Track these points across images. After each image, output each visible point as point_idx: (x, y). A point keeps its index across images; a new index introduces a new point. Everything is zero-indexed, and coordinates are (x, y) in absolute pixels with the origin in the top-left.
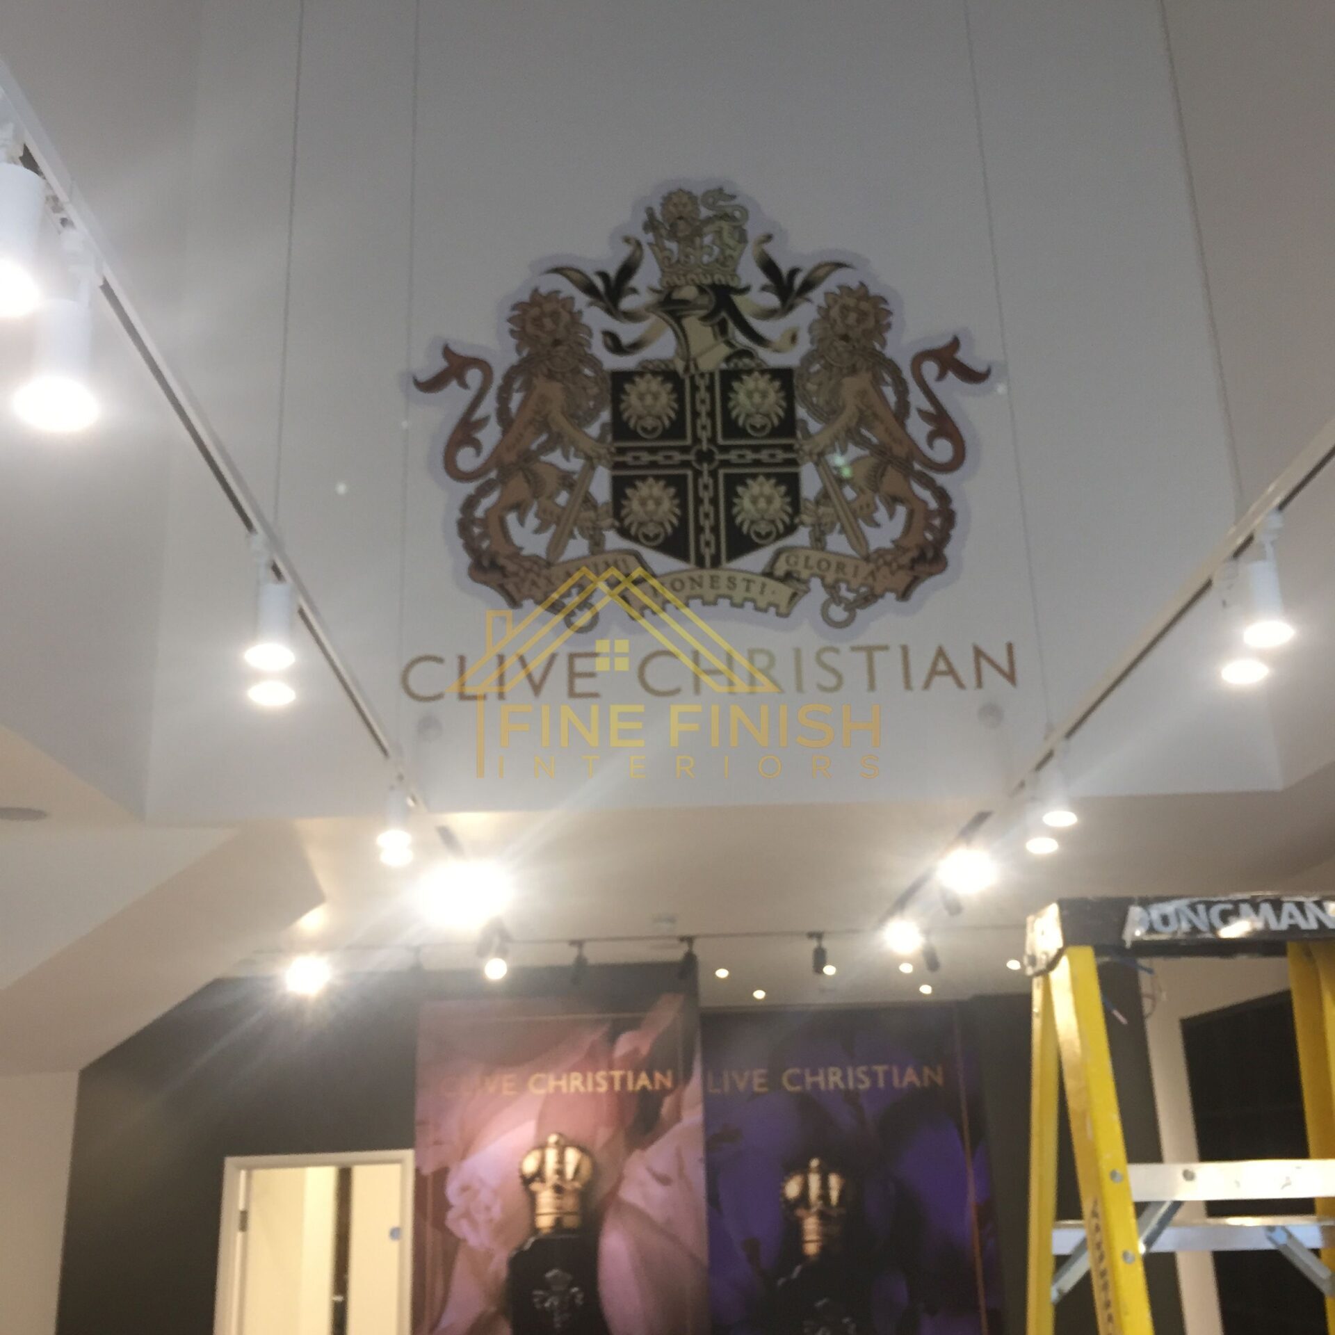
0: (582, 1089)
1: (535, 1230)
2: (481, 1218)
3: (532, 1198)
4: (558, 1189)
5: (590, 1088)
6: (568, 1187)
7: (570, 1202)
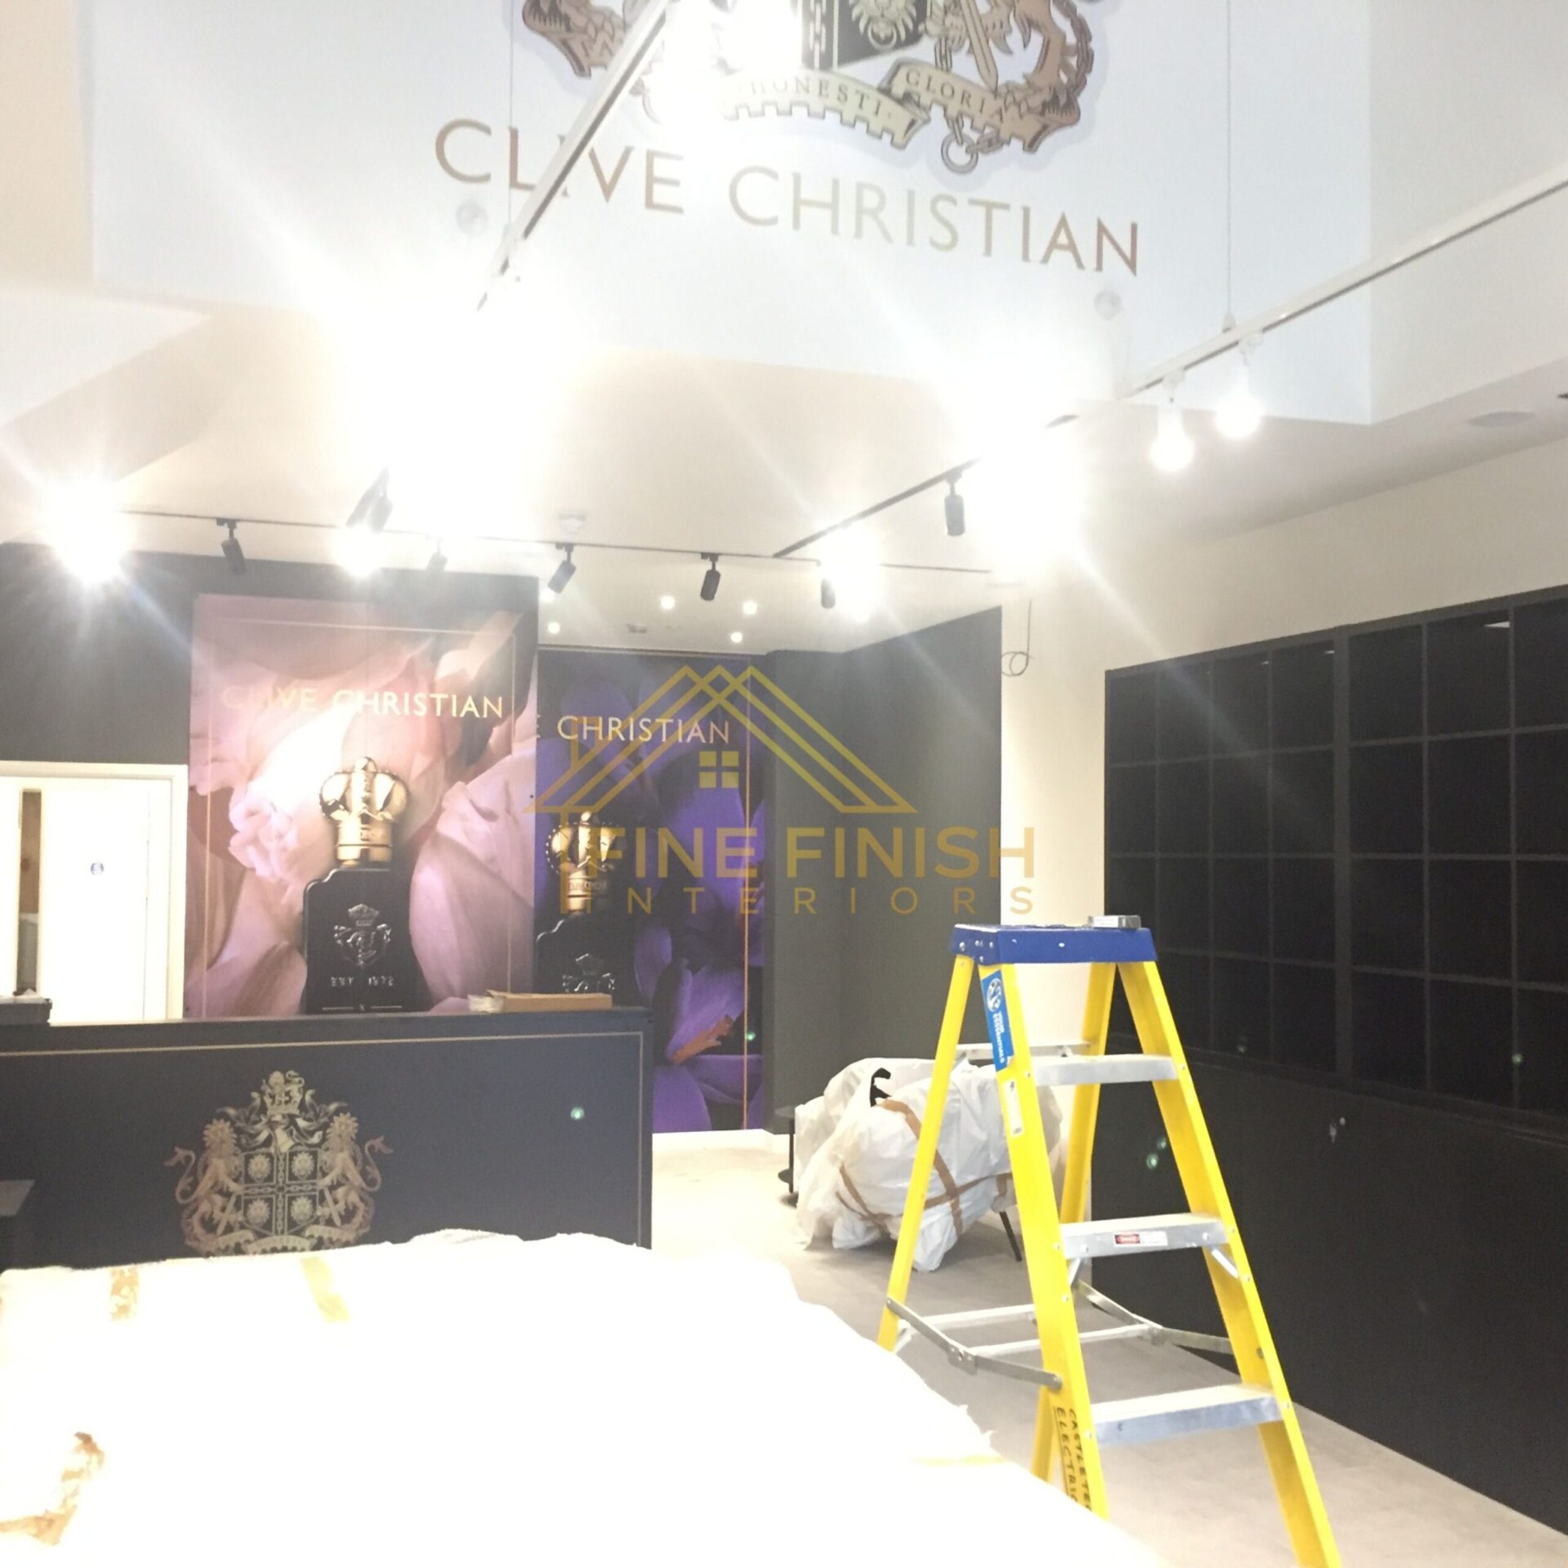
0: (397, 711)
1: (339, 862)
2: (272, 845)
3: (335, 827)
4: (365, 819)
5: (407, 711)
6: (378, 817)
7: (378, 834)
